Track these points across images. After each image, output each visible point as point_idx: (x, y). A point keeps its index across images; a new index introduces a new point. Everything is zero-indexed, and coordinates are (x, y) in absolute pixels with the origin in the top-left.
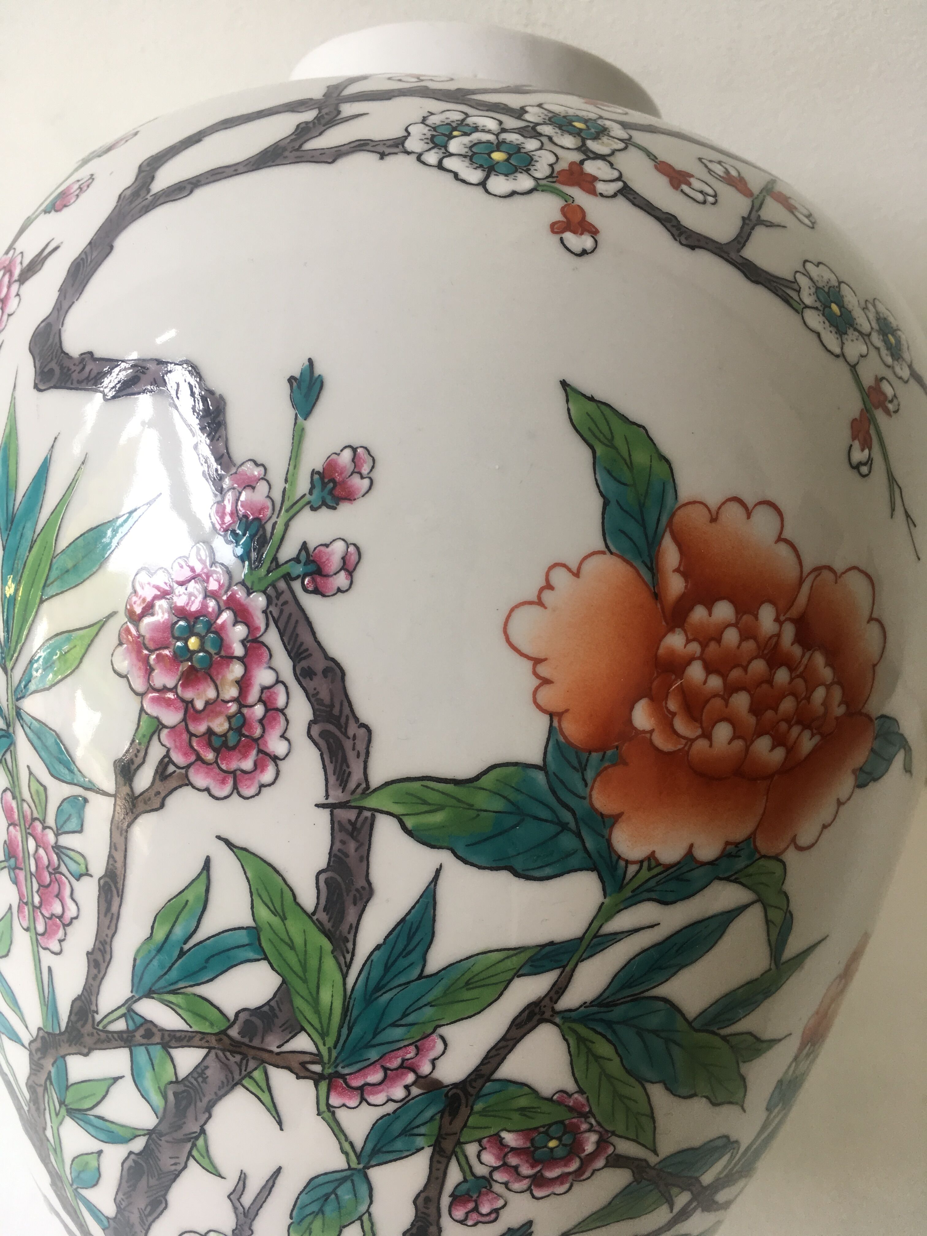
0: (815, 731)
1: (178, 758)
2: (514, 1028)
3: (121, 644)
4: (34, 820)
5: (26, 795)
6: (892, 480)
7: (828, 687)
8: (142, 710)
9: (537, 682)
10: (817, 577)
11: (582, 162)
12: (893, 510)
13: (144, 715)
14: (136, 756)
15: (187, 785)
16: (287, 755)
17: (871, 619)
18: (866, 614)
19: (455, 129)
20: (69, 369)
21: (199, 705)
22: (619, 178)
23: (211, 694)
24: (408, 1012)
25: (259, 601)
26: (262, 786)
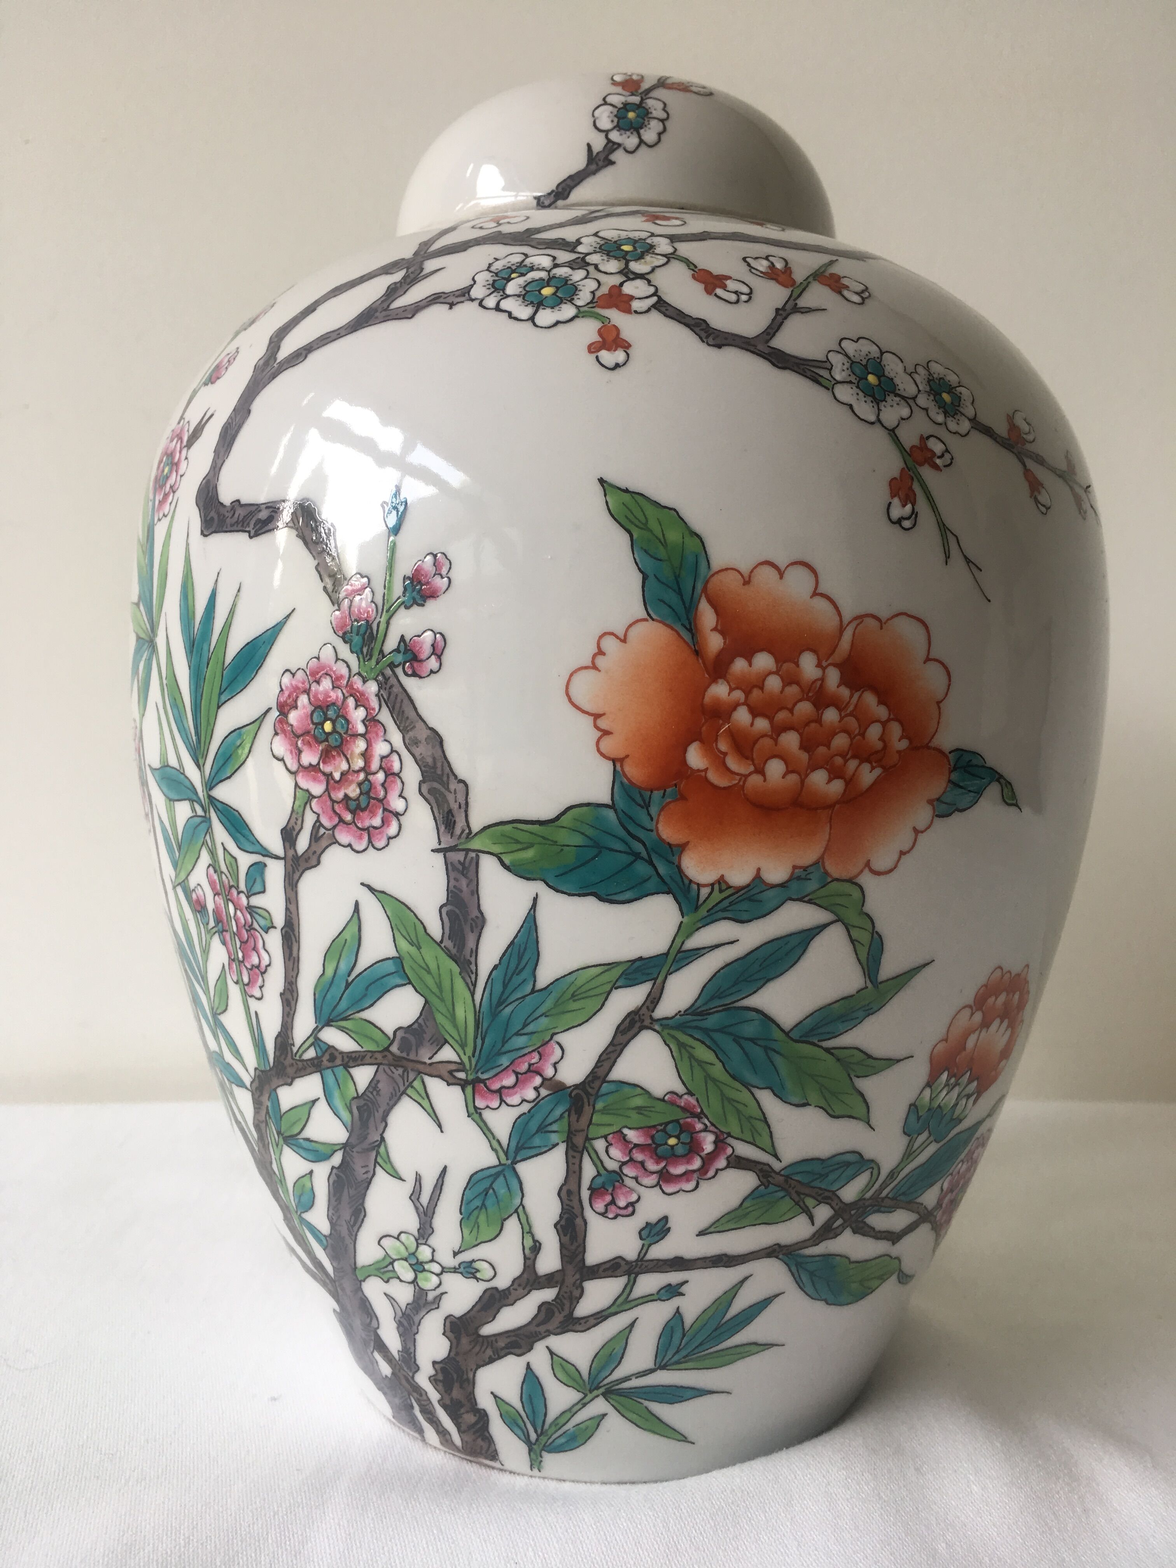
0: (874, 764)
1: (325, 821)
2: (619, 1035)
3: (276, 734)
4: (231, 887)
5: (224, 868)
6: (943, 529)
7: (884, 724)
8: (297, 785)
9: (599, 734)
10: (858, 625)
11: (622, 284)
12: (947, 557)
13: (298, 790)
14: (296, 824)
15: (334, 843)
16: (405, 811)
17: (928, 659)
18: (922, 654)
19: (514, 271)
20: (224, 516)
21: (337, 776)
22: (655, 294)
23: (344, 766)
24: (528, 1021)
25: (372, 688)
26: (390, 838)
